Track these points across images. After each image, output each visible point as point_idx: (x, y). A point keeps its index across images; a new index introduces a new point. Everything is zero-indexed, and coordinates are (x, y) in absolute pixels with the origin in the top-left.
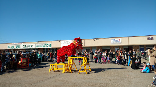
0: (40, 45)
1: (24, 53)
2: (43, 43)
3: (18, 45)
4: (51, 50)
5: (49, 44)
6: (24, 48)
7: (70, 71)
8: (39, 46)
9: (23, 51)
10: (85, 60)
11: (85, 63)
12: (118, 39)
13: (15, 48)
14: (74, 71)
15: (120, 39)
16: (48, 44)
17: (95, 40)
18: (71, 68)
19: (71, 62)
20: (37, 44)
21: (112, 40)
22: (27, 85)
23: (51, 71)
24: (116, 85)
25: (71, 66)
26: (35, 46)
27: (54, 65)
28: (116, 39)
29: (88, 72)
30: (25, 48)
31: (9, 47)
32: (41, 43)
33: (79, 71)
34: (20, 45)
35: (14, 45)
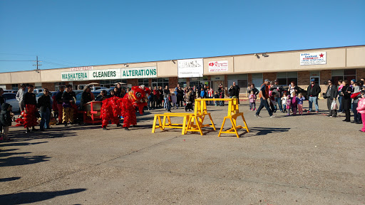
0: (130, 71)
1: (96, 89)
2: (137, 67)
3: (83, 72)
4: (155, 83)
5: (152, 68)
6: (95, 79)
7: (199, 131)
8: (129, 74)
9: (95, 85)
10: (235, 106)
11: (233, 114)
12: (318, 53)
13: (77, 79)
14: (207, 130)
15: (324, 52)
16: (149, 68)
17: (259, 57)
18: (200, 123)
19: (200, 111)
20: (124, 70)
21: (302, 56)
22: (105, 159)
23: (157, 130)
24: (306, 164)
25: (200, 120)
26: (119, 73)
27: (162, 117)
28: (312, 54)
29: (240, 133)
30: (98, 78)
31: (63, 76)
32: (133, 67)
33: (220, 131)
34: (86, 72)
35: (75, 73)
